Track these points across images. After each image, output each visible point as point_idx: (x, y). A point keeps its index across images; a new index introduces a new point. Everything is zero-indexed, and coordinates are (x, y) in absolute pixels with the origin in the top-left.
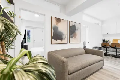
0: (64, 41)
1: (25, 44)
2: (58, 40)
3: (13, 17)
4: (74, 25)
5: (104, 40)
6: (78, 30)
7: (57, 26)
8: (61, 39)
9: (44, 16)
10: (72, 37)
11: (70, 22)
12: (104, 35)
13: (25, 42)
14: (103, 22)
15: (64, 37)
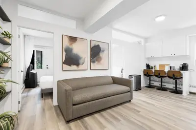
0: (81, 67)
1: (33, 71)
2: (72, 66)
3: (10, 38)
4: (98, 46)
5: (148, 66)
6: (103, 51)
7: (71, 47)
8: (78, 64)
9: (52, 34)
10: (94, 62)
11: (91, 40)
12: (148, 59)
13: (33, 69)
14: (146, 39)
15: (81, 61)
